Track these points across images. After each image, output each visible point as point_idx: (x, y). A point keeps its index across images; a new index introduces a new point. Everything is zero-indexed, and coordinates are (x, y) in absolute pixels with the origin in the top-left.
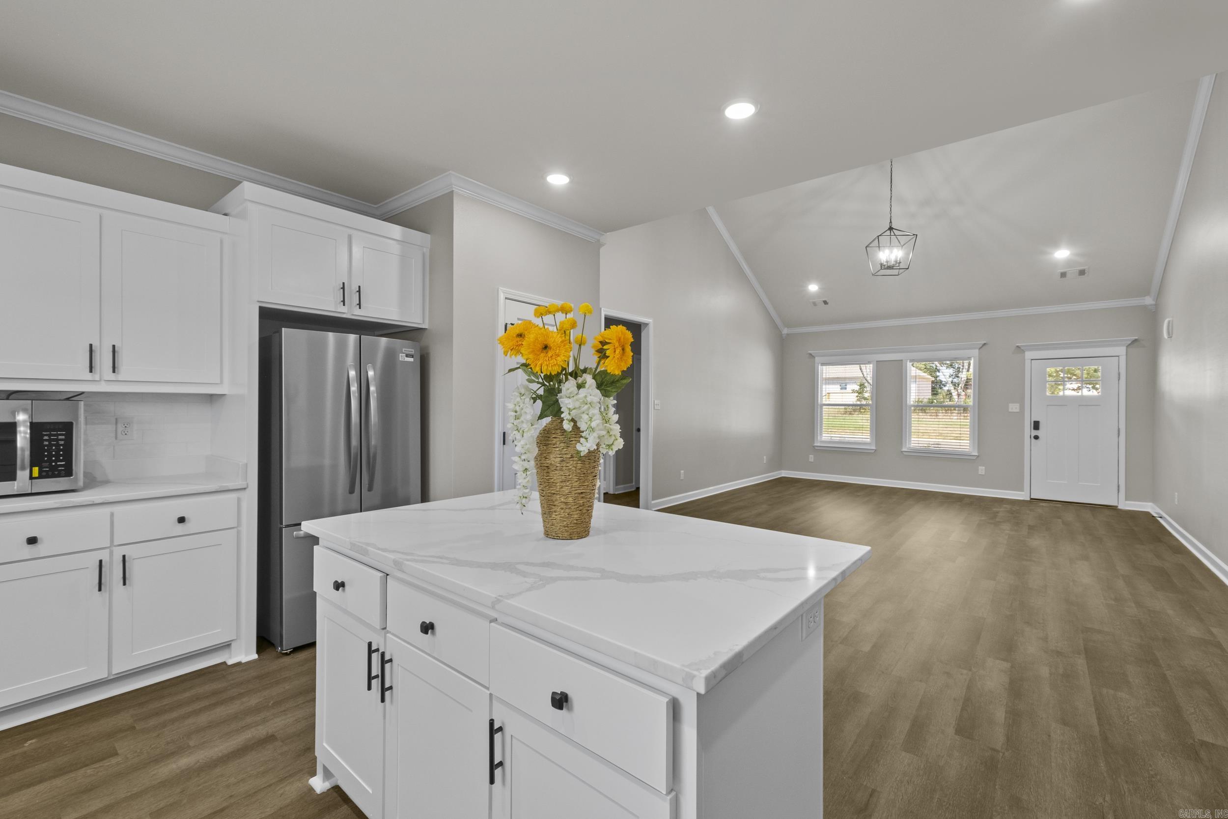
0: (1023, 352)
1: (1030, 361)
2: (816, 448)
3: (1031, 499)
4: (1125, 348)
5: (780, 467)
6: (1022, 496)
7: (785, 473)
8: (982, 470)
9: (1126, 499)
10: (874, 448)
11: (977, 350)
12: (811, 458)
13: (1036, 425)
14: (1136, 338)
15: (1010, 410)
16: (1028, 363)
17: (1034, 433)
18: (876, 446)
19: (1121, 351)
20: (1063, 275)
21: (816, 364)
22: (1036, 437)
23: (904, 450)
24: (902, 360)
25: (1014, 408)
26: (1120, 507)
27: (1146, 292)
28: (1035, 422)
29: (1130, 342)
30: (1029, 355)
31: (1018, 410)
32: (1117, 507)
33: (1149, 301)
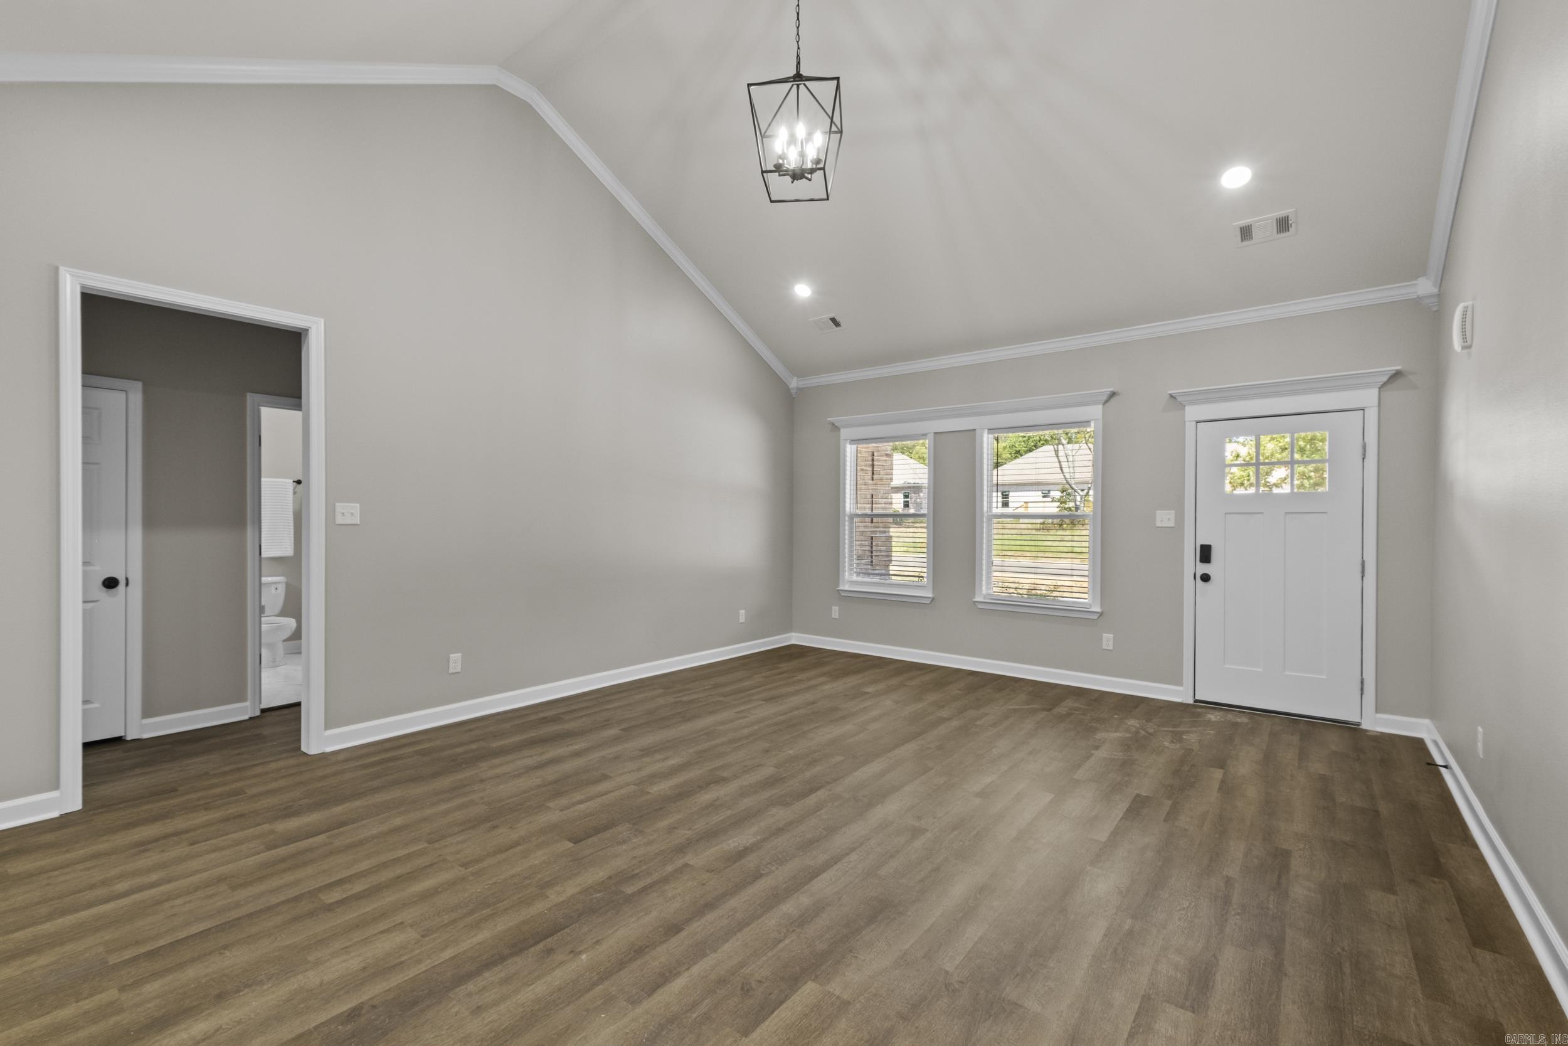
0: (1182, 406)
1: (1194, 423)
2: (843, 594)
3: (1196, 701)
4: (1375, 392)
5: (788, 628)
6: (1179, 694)
7: (796, 638)
8: (1108, 640)
9: (1378, 710)
10: (930, 595)
11: (1100, 406)
12: (835, 612)
13: (1205, 553)
14: (1399, 368)
15: (1158, 524)
16: (1190, 427)
17: (1203, 568)
18: (933, 593)
19: (1369, 397)
20: (1246, 233)
21: (842, 442)
22: (1206, 578)
23: (977, 599)
24: (975, 430)
25: (1165, 518)
26: (1364, 726)
27: (1419, 270)
28: (1202, 546)
29: (1385, 379)
30: (1193, 412)
31: (1172, 524)
32: (1359, 724)
33: (1425, 287)
